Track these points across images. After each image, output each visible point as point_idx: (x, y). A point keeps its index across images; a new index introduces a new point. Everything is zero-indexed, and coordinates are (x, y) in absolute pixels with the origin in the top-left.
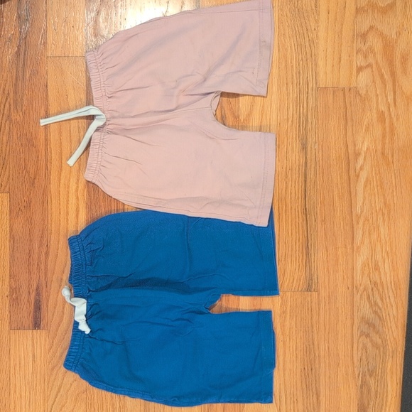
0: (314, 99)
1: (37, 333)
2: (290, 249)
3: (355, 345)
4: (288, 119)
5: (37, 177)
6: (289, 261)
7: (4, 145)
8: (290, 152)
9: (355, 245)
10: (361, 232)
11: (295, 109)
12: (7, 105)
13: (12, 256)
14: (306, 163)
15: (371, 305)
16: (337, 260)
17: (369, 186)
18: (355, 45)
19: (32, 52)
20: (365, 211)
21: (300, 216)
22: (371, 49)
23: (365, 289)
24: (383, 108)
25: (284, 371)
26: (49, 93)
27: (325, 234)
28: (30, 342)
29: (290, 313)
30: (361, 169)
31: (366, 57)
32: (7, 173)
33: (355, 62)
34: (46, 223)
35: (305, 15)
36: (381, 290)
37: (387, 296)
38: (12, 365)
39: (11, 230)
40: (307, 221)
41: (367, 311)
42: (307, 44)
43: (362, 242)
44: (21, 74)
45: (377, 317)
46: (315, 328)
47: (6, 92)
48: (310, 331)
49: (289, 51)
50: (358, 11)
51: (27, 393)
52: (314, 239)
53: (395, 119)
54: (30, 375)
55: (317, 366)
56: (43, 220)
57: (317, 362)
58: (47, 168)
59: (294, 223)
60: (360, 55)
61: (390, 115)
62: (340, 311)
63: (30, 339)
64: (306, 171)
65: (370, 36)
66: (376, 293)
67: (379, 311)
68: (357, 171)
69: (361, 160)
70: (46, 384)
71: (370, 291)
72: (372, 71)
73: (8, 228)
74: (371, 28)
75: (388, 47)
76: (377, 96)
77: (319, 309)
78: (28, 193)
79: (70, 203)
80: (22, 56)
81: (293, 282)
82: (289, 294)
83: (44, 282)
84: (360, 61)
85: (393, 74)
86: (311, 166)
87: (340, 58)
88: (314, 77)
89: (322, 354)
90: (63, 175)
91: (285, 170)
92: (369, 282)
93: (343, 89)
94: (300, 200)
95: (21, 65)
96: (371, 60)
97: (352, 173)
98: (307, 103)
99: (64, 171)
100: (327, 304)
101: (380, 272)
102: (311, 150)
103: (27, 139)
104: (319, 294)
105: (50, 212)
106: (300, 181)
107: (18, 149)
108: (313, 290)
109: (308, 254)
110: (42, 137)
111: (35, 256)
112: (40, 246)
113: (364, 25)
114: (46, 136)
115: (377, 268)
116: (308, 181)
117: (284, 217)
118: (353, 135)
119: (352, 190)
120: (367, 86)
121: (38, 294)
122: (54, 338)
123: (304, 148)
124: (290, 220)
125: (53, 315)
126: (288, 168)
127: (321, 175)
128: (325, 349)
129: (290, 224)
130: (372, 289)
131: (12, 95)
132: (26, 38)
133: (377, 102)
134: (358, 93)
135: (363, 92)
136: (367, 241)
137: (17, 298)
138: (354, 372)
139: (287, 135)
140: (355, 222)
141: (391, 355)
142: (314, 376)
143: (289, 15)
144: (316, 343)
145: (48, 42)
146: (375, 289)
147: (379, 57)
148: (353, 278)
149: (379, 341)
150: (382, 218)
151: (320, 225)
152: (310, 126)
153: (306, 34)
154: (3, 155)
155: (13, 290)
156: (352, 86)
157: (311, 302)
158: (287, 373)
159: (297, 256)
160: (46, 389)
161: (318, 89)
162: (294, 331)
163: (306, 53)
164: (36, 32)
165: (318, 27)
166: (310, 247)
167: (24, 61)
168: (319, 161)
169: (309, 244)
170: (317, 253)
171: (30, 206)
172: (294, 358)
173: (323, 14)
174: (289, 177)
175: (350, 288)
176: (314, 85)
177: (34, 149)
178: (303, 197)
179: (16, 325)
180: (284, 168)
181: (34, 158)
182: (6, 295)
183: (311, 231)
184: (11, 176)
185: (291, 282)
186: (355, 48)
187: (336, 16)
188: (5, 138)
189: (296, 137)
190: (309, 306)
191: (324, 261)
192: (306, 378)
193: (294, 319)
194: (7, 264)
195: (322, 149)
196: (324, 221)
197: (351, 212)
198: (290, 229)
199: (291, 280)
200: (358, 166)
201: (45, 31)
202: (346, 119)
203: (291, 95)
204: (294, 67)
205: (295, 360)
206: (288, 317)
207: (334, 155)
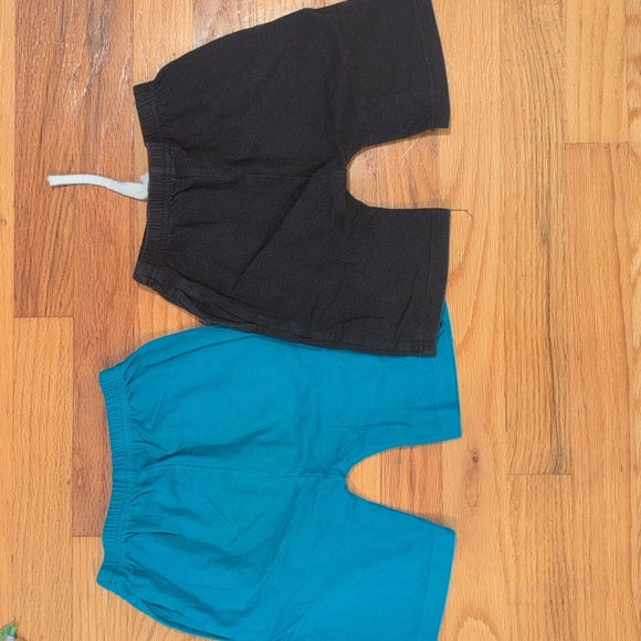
0: (560, 159)
2: (525, 403)
3: (635, 562)
4: (518, 195)
5: (118, 292)
6: (524, 424)
7: (66, 242)
8: (523, 247)
9: (631, 399)
11: (529, 179)
13: (77, 418)
14: (548, 264)
16: (602, 423)
18: (624, 76)
19: (110, 96)
21: (540, 351)
25: (517, 606)
27: (582, 380)
29: (527, 510)
30: (639, 273)
32: (70, 285)
33: (625, 103)
35: (544, 29)
38: (75, 593)
39: (76, 376)
40: (551, 359)
42: (548, 75)
44: (92, 129)
46: (567, 535)
47: (69, 158)
48: (560, 540)
49: (519, 86)
50: (628, 21)
52: (565, 389)
54: (104, 612)
55: (572, 597)
57: (571, 591)
59: (530, 362)
60: (633, 91)
62: (609, 507)
64: (548, 278)
68: (633, 278)
69: (638, 260)
70: (130, 625)
73: (71, 373)
77: (574, 503)
78: (102, 317)
80: (94, 102)
81: (530, 459)
82: (523, 479)
84: (632, 100)
86: (556, 269)
87: (601, 97)
88: (560, 127)
89: (580, 577)
91: (513, 276)
93: (607, 146)
94: (540, 324)
95: (92, 116)
97: (624, 281)
98: (549, 168)
100: (587, 495)
102: (557, 244)
103: (102, 231)
104: (573, 479)
106: (539, 294)
107: (87, 247)
108: (563, 472)
109: (554, 412)
110: (126, 228)
116: (553, 293)
117: (514, 353)
118: (625, 219)
119: (624, 308)
123: (546, 240)
124: (523, 359)
126: (519, 274)
127: (574, 283)
128: (584, 570)
129: (524, 365)
131: (78, 161)
132: (100, 72)
134: (631, 151)
135: (640, 151)
137: (84, 486)
138: (633, 606)
139: (516, 219)
140: (630, 361)
142: (566, 613)
143: (517, 29)
144: (569, 559)
145: (135, 79)
148: (629, 451)
151: (572, 365)
152: (553, 205)
153: (545, 59)
154: (64, 257)
155: (78, 473)
156: (621, 140)
157: (561, 492)
158: (522, 608)
159: (537, 417)
160: (130, 632)
161: (567, 146)
162: (533, 540)
163: (546, 89)
164: (116, 64)
165: (564, 48)
166: (557, 401)
167: (97, 110)
168: (570, 262)
169: (556, 396)
170: (570, 411)
171: (105, 338)
172: (534, 584)
173: (572, 27)
174: (522, 287)
175: (624, 468)
176: (560, 139)
177: (112, 248)
178: (545, 319)
179: (82, 530)
180: (513, 273)
181: (113, 262)
182: (66, 480)
183: (558, 375)
184: (76, 291)
185: (526, 459)
186: (625, 79)
187: (593, 29)
188: (67, 231)
189: (532, 223)
190: (558, 498)
191: (580, 424)
192: (553, 618)
193: (533, 519)
194: (69, 430)
195: (575, 242)
196: (579, 358)
197: (625, 343)
198: (524, 372)
199: (528, 455)
200: (634, 269)
201: (131, 62)
202: (613, 194)
203: (523, 156)
204: (528, 111)
205: (535, 587)
206: (523, 516)
207: (595, 251)
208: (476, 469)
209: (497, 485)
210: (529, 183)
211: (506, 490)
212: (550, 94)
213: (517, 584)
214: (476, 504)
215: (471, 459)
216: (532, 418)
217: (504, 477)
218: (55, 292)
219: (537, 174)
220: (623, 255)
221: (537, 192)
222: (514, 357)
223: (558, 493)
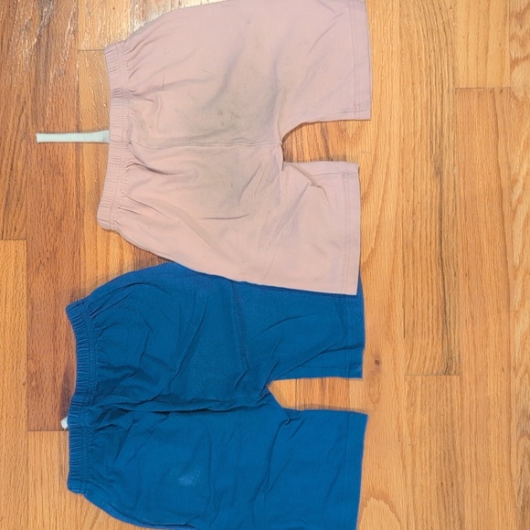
0: (451, 102)
1: (65, 435)
2: (420, 314)
3: (514, 450)
4: (415, 133)
5: (65, 218)
6: (419, 332)
8: (419, 179)
9: (511, 308)
10: (520, 291)
11: (425, 119)
12: (23, 117)
13: (30, 328)
14: (441, 194)
16: (487, 331)
18: (507, 29)
19: (57, 45)
20: (525, 261)
21: (434, 269)
23: (526, 371)
25: (413, 487)
26: (81, 101)
27: (470, 294)
28: (56, 449)
29: (422, 406)
30: (519, 201)
31: (523, 45)
32: (23, 212)
33: (507, 54)
34: (78, 281)
38: (31, 480)
39: (29, 291)
40: (443, 275)
42: (441, 28)
43: (522, 304)
44: (42, 74)
46: (456, 426)
47: (22, 100)
48: (450, 431)
49: (416, 38)
51: (53, 521)
52: (455, 302)
55: (460, 480)
56: (74, 277)
57: (459, 475)
58: (78, 205)
59: (425, 278)
60: (514, 43)
62: (492, 403)
63: (55, 443)
64: (440, 205)
65: (529, 16)
68: (514, 205)
69: (518, 190)
70: (79, 506)
73: (25, 289)
77: (462, 399)
78: (52, 240)
79: (111, 253)
80: (43, 50)
81: (425, 362)
82: (419, 379)
84: (515, 51)
86: (448, 197)
87: (487, 48)
88: (451, 74)
89: (467, 462)
91: (411, 204)
93: (492, 91)
94: (433, 245)
95: (42, 63)
97: (506, 207)
98: (442, 110)
100: (474, 393)
102: (448, 176)
103: (51, 165)
104: (461, 379)
105: (82, 266)
106: (433, 219)
107: (38, 179)
108: (453, 373)
109: (445, 322)
110: (73, 161)
113: (520, 1)
114: (77, 160)
116: (445, 219)
117: (411, 271)
118: (507, 154)
119: (506, 231)
120: (525, 85)
121: (67, 381)
123: (439, 172)
124: (419, 275)
126: (416, 202)
127: (463, 210)
128: (471, 457)
129: (419, 281)
131: (29, 103)
132: (49, 24)
134: (512, 95)
135: (520, 95)
136: (528, 303)
137: (37, 387)
138: (512, 488)
139: (414, 154)
140: (511, 277)
142: (455, 493)
144: (458, 448)
145: (80, 30)
148: (509, 354)
151: (461, 282)
152: (446, 142)
153: (439, 15)
154: (18, 187)
155: (32, 376)
156: (504, 86)
157: (451, 390)
158: (417, 490)
159: (431, 325)
160: (79, 513)
161: (457, 91)
162: (427, 431)
163: (439, 41)
164: (62, 15)
165: (455, 5)
166: (448, 312)
167: (46, 57)
168: (460, 191)
169: (447, 308)
170: (459, 321)
171: (55, 258)
172: (428, 469)
174: (418, 213)
175: (505, 370)
176: (451, 85)
177: (61, 179)
178: (438, 241)
179: (36, 424)
180: (411, 200)
181: (61, 191)
182: (22, 383)
183: (449, 289)
184: (28, 216)
185: (421, 362)
186: (507, 33)
188: (20, 164)
189: (427, 158)
190: (449, 396)
191: (468, 332)
192: (444, 497)
193: (427, 414)
194: (24, 338)
195: (464, 174)
196: (467, 275)
197: (507, 262)
198: (419, 287)
199: (422, 359)
200: (515, 198)
201: (76, 15)
202: (497, 132)
203: (419, 99)
204: (423, 59)
205: (428, 471)
206: (418, 411)
207: (481, 182)
208: (379, 370)
209: (396, 384)
210: (424, 122)
211: (404, 389)
213: (413, 470)
214: (378, 401)
215: (373, 362)
216: (426, 327)
217: (402, 377)
218: (11, 216)
219: (431, 115)
220: (505, 185)
221: (431, 130)
222: (411, 275)
223: (449, 391)
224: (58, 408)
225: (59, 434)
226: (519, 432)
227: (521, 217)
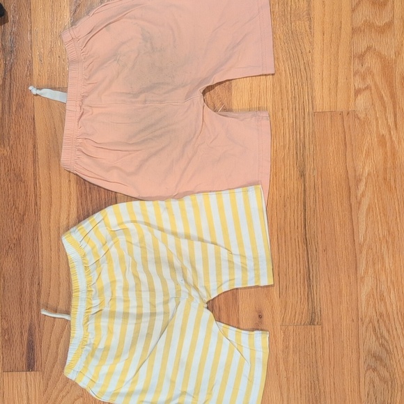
0: (311, 123)
1: (31, 375)
2: (291, 280)
3: (362, 380)
5: (27, 214)
6: (291, 294)
8: (288, 180)
9: (359, 277)
10: (364, 262)
11: (291, 135)
13: (3, 296)
14: (305, 190)
15: (377, 338)
16: (340, 292)
17: (371, 214)
18: (352, 67)
19: (18, 85)
20: (368, 239)
21: (301, 246)
22: (369, 71)
23: (370, 321)
24: (384, 131)
26: (36, 126)
28: (24, 384)
29: (293, 348)
30: (363, 195)
31: (364, 79)
33: (352, 84)
34: (37, 260)
35: (300, 37)
36: (387, 322)
37: (394, 328)
40: (307, 251)
41: (373, 344)
42: (302, 67)
43: (366, 272)
44: (7, 107)
45: (384, 350)
46: (319, 364)
48: (315, 366)
49: (284, 75)
50: (355, 31)
52: (316, 270)
53: (396, 143)
56: (34, 257)
57: (322, 399)
58: (36, 204)
59: (294, 253)
60: (357, 77)
61: (391, 138)
62: (345, 345)
63: (23, 381)
64: (305, 199)
65: (368, 57)
66: (382, 324)
67: (385, 343)
68: (359, 198)
69: (362, 187)
71: (376, 323)
72: (371, 94)
74: (369, 48)
75: (387, 68)
76: (377, 119)
77: (323, 343)
78: (17, 230)
80: (7, 89)
81: (295, 316)
82: (291, 328)
83: (36, 322)
84: (358, 83)
85: (393, 96)
86: (310, 193)
87: (337, 81)
88: (311, 101)
89: (328, 390)
90: (53, 210)
91: (283, 199)
92: (374, 314)
93: (341, 114)
94: (299, 229)
95: (7, 99)
96: (369, 81)
97: (353, 200)
98: (304, 128)
99: (54, 206)
100: (332, 338)
101: (385, 303)
102: (310, 177)
103: (15, 174)
104: (322, 328)
105: (40, 249)
106: (299, 210)
107: (6, 185)
108: (316, 323)
109: (309, 286)
110: (31, 172)
111: (27, 296)
112: (32, 284)
113: (362, 45)
114: (35, 170)
115: (382, 299)
116: (308, 209)
117: (284, 248)
118: (353, 160)
119: (353, 218)
120: (366, 109)
121: (31, 334)
122: (48, 380)
123: (302, 175)
124: (290, 251)
125: (47, 356)
126: (286, 196)
127: (321, 203)
128: (330, 385)
129: (290, 255)
130: (378, 321)
133: (377, 126)
134: (356, 116)
135: (362, 116)
136: (370, 271)
137: (9, 339)
139: (284, 162)
140: (358, 251)
141: (399, 389)
143: (282, 37)
144: (320, 378)
145: (34, 73)
146: (381, 321)
147: (377, 79)
148: (357, 309)
149: (387, 375)
150: (386, 247)
151: (321, 255)
152: (307, 152)
153: (300, 58)
155: (5, 331)
156: (350, 109)
157: (315, 336)
159: (299, 289)
161: (314, 114)
162: (298, 367)
163: (301, 77)
164: (21, 64)
165: (313, 49)
166: (311, 278)
167: (10, 94)
168: (318, 189)
169: (311, 275)
170: (320, 285)
171: (20, 244)
172: (299, 395)
173: (318, 36)
174: (288, 205)
175: (355, 320)
176: (311, 110)
177: (22, 185)
178: (303, 226)
179: (9, 367)
180: (282, 196)
181: (23, 194)
183: (312, 262)
185: (293, 316)
186: (352, 70)
187: (331, 37)
189: (293, 164)
190: (313, 340)
191: (326, 292)
193: (298, 355)
195: (321, 176)
196: (325, 250)
197: (354, 241)
198: (290, 260)
199: (293, 313)
200: (360, 193)
201: (31, 62)
202: (345, 144)
203: (287, 121)
204: (290, 91)
205: (299, 397)
206: (291, 352)
207: (334, 182)
208: (261, 322)
209: (274, 332)
210: (291, 138)
211: (280, 336)
212: (304, 79)
215: (257, 316)
216: (296, 290)
217: (279, 328)
219: (296, 132)
220: (352, 184)
221: (297, 144)
222: (284, 251)
223: (313, 337)
224: (25, 355)
225: (26, 374)
226: (365, 367)
227: (364, 207)
